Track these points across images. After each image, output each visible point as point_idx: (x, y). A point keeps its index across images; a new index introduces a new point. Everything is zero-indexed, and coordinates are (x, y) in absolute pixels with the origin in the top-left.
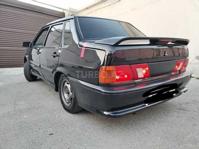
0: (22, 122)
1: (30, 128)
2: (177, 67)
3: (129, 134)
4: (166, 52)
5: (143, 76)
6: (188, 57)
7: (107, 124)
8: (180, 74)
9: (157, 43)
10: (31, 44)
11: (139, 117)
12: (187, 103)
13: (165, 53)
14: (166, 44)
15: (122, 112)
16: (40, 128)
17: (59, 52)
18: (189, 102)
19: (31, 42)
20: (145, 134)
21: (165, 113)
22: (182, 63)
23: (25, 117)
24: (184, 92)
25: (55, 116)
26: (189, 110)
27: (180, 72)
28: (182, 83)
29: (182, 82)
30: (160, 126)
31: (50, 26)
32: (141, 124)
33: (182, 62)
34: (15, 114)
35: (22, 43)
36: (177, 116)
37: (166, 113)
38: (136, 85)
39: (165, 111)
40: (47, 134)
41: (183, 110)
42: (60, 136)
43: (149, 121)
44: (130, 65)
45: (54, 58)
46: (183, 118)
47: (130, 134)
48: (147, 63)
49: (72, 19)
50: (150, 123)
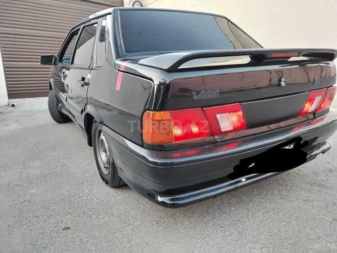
0: (25, 201)
1: (36, 214)
2: (307, 105)
3: (202, 235)
4: (281, 78)
5: (230, 128)
6: (335, 83)
7: (169, 213)
8: (315, 118)
9: (264, 61)
10: (56, 59)
11: (230, 199)
12: (331, 171)
13: (280, 81)
14: (286, 61)
15: (186, 198)
16: (51, 215)
17: (88, 77)
18: (333, 169)
19: (56, 55)
20: (233, 236)
21: (282, 193)
22: (321, 96)
23: (33, 191)
24: (323, 153)
25: (83, 192)
26: (330, 186)
27: (314, 114)
28: (316, 138)
29: (317, 136)
30: (266, 220)
31: (82, 27)
32: (230, 214)
33: (319, 95)
34: (19, 185)
35: (40, 57)
36: (305, 199)
37: (284, 193)
38: (215, 145)
39: (283, 186)
40: (59, 228)
41: (320, 185)
42: (80, 234)
43: (247, 209)
44: (202, 107)
45: (82, 88)
46: (315, 204)
47: (204, 236)
48: (240, 102)
49: (110, 14)
50: (248, 211)
